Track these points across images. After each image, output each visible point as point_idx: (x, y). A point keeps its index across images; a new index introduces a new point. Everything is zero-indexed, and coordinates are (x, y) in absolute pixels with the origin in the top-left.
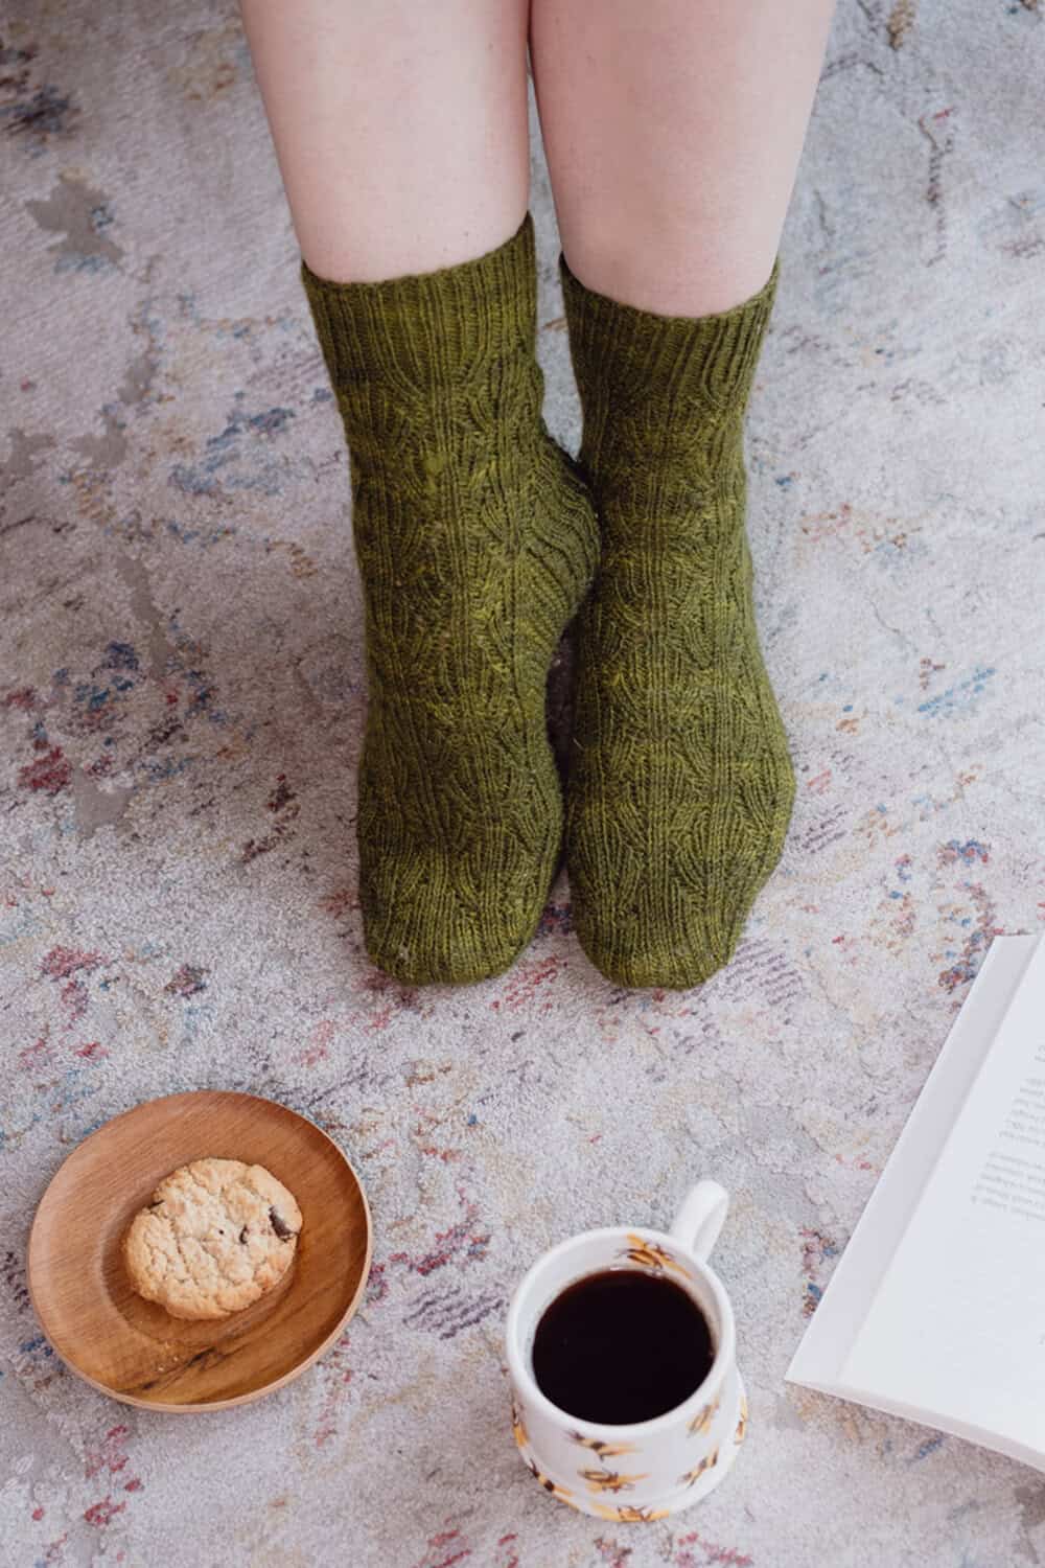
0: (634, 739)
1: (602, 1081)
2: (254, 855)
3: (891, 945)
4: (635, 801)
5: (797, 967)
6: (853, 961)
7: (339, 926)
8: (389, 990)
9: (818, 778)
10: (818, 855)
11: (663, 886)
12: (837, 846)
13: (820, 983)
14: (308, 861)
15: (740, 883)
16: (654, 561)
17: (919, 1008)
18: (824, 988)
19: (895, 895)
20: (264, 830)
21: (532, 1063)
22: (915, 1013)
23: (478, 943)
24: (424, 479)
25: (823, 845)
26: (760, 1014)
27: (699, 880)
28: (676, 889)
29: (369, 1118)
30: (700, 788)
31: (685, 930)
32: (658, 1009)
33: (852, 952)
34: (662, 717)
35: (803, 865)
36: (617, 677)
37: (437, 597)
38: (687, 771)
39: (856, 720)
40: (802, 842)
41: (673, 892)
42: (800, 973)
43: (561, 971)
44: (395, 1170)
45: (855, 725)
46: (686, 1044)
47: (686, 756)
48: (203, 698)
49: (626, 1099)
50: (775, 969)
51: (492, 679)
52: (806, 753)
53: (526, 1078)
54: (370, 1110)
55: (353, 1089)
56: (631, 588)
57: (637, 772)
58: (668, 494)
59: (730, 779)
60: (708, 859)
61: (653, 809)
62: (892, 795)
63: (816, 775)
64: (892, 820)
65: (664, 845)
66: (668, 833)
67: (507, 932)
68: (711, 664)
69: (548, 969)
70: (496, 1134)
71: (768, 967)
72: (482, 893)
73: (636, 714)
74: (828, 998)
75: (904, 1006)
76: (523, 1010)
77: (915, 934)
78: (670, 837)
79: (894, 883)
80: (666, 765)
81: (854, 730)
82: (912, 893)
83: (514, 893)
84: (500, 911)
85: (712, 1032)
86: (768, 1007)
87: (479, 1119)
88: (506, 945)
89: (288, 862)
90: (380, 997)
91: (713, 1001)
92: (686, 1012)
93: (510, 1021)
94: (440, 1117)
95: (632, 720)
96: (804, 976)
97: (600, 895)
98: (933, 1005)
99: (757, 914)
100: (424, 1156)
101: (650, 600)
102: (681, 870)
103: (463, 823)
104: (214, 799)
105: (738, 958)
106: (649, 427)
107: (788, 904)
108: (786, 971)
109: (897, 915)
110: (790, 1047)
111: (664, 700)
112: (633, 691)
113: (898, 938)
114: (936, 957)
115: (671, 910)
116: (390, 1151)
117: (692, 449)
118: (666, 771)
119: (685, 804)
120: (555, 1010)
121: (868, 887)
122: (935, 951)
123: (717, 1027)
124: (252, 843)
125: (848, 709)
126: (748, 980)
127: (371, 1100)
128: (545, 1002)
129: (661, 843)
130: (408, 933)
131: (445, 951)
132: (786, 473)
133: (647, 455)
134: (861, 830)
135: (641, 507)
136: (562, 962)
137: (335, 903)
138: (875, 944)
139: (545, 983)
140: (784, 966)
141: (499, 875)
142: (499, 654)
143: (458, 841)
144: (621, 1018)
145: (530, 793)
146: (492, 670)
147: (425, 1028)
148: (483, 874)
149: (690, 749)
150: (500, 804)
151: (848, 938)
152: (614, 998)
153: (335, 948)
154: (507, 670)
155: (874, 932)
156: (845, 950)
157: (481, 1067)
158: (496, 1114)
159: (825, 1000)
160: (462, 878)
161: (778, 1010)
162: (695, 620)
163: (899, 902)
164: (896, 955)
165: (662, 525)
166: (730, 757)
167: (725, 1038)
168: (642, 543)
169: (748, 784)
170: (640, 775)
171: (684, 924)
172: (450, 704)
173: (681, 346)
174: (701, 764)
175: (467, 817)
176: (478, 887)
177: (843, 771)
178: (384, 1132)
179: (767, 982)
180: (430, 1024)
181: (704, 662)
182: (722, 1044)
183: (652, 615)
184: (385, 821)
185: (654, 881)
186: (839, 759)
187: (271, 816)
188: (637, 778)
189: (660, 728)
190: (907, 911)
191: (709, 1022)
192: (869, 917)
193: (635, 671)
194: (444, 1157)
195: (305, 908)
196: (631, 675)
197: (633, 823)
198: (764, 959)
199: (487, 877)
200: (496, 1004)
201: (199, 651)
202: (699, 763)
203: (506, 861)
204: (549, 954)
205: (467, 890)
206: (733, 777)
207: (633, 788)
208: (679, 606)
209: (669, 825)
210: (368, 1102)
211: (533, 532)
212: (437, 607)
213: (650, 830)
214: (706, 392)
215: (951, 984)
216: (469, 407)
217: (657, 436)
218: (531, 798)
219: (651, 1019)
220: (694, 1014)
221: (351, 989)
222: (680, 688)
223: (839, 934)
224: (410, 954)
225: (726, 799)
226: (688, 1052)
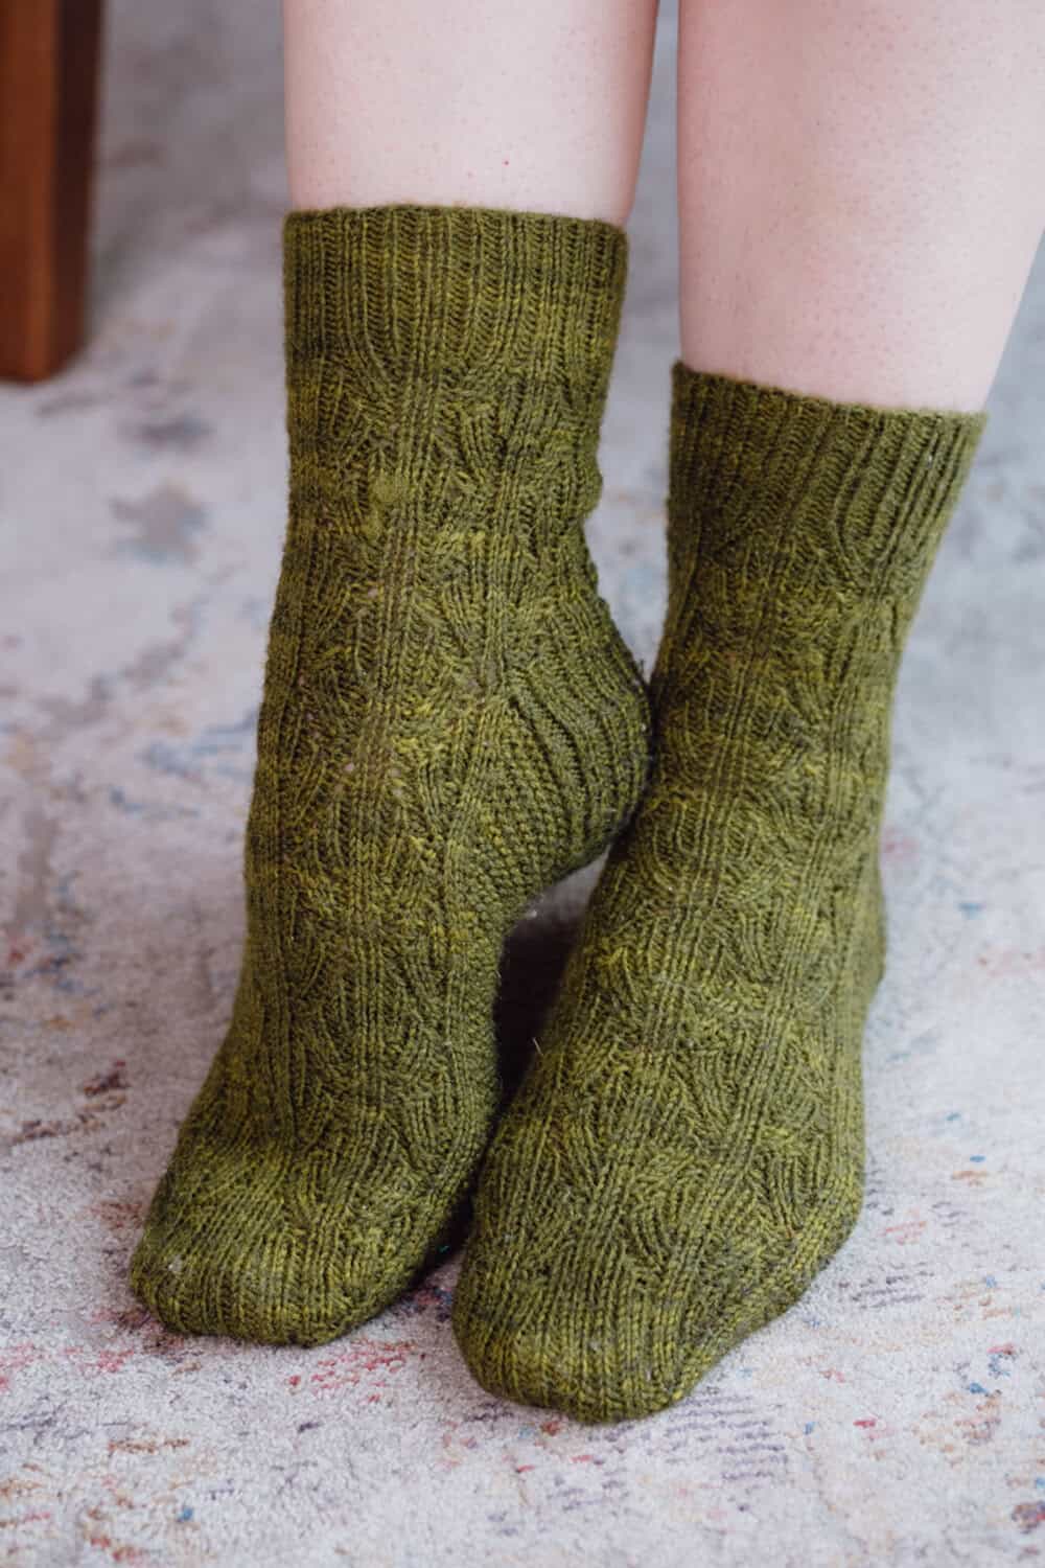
0: (618, 1039)
1: (414, 1514)
2: (32, 1137)
3: (949, 1448)
4: (595, 1127)
5: (786, 1441)
6: (879, 1455)
7: (111, 1240)
8: (144, 1331)
9: (904, 1225)
10: (870, 1313)
11: (599, 1247)
12: (904, 1310)
13: (815, 1471)
14: (106, 1161)
15: (726, 1281)
16: (719, 807)
17: (968, 1540)
18: (820, 1479)
19: (976, 1389)
20: (66, 1112)
21: (315, 1464)
22: (958, 1546)
23: (291, 1272)
24: (365, 506)
25: (883, 1304)
26: (705, 1486)
27: (660, 1251)
28: (618, 1253)
29: (26, 1477)
30: (701, 1137)
31: (616, 1316)
32: (544, 1444)
33: (880, 1443)
34: (669, 1021)
35: (842, 1319)
36: (618, 953)
37: (346, 697)
38: (686, 1103)
39: (984, 1174)
40: (851, 1292)
41: (613, 1254)
42: (787, 1451)
43: (411, 1361)
44: (33, 1554)
45: (982, 1179)
46: (572, 1500)
47: (692, 1087)
48: (60, 963)
49: (441, 1547)
50: (749, 1436)
51: (403, 857)
52: (895, 1193)
53: (296, 1480)
54: (34, 1468)
55: (24, 1438)
56: (674, 838)
57: (610, 1085)
58: (757, 703)
59: (751, 1142)
60: (683, 1229)
61: (619, 1144)
62: (1013, 1269)
63: (901, 1221)
64: (1002, 1299)
65: (621, 1196)
66: (632, 1181)
67: (342, 1271)
68: (768, 981)
69: (392, 1355)
70: (214, 1542)
71: (737, 1431)
72: (323, 1205)
73: (633, 1008)
74: (821, 1493)
75: (944, 1532)
76: (333, 1397)
77: (990, 1444)
78: (633, 1187)
79: (979, 1373)
80: (655, 1088)
81: (978, 1183)
82: (1005, 1393)
83: (371, 1215)
84: (342, 1237)
85: (616, 1492)
86: (718, 1482)
87: (196, 1516)
88: (335, 1291)
89: (76, 1154)
90: (126, 1333)
91: (635, 1455)
92: (585, 1458)
93: (305, 1406)
94: (137, 1499)
95: (623, 1015)
96: (793, 1456)
97: (501, 1245)
98: (993, 1542)
99: (746, 1364)
100: (88, 1544)
101: (697, 860)
102: (635, 1230)
103: (321, 1096)
104: (13, 1066)
105: (696, 1408)
106: (745, 581)
107: (799, 1360)
108: (767, 1442)
109: (971, 1413)
110: (736, 1542)
111: (680, 1000)
112: (636, 973)
113: (963, 1443)
114: (1019, 1482)
115: (600, 1279)
116: (38, 1528)
117: (802, 635)
118: (653, 1096)
119: (670, 1149)
120: (381, 1407)
121: (935, 1369)
122: (1019, 1471)
123: (628, 1488)
124: (38, 1123)
125: (977, 1159)
126: (702, 1440)
127: (43, 1456)
128: (372, 1391)
129: (618, 1190)
130: (194, 1242)
131: (236, 1268)
132: (976, 899)
133: (737, 631)
134: (949, 1299)
135: (717, 716)
136: (421, 1351)
137: (116, 1213)
138: (922, 1442)
139: (382, 1370)
140: (765, 1435)
141: (356, 1185)
142: (423, 822)
143: (310, 1130)
144: (479, 1440)
145: (435, 1075)
146: (407, 843)
147: (172, 1385)
148: (333, 1181)
149: (701, 1077)
150: (384, 1074)
151: (881, 1424)
152: (481, 1412)
153: (93, 1264)
154: (432, 854)
155: (926, 1427)
156: (872, 1439)
157: (233, 1451)
158: (227, 1515)
159: (814, 1496)
160: (302, 1182)
161: (732, 1489)
162: (760, 912)
163: (980, 1399)
164: (953, 1464)
165: (740, 753)
166: (760, 1114)
167: (632, 1503)
168: (707, 777)
169: (779, 1158)
170: (613, 1090)
171: (616, 1308)
172: (334, 879)
173: (808, 441)
174: (713, 1102)
175: (330, 1087)
176: (320, 1199)
177: (946, 1225)
178: (38, 1502)
179: (731, 1450)
180: (186, 1385)
181: (757, 973)
182: (627, 1511)
183: (695, 883)
184: (223, 1107)
185: (589, 1238)
186: (944, 1211)
187: (82, 1101)
188: (607, 1092)
189: (662, 1035)
190: (987, 1414)
191: (616, 1478)
192: (925, 1406)
193: (646, 948)
194: (117, 1556)
195: (70, 1210)
196: (640, 952)
197: (583, 1155)
198: (738, 1419)
199: (338, 1184)
200: (295, 1381)
201: (80, 916)
202: (709, 1099)
203: (371, 1169)
204: (404, 1337)
205: (303, 1200)
206: (759, 1141)
207: (597, 1106)
208: (738, 882)
209: (637, 1172)
210: (37, 1456)
211: (528, 681)
212: (343, 714)
213: (605, 1169)
214: (835, 535)
215: (1032, 1521)
216: (458, 428)
217: (753, 595)
218: (436, 1084)
219: (528, 1452)
220: (598, 1463)
221: (89, 1318)
222: (708, 992)
223: (869, 1416)
224: (184, 1270)
225: (739, 1163)
226: (566, 1509)
